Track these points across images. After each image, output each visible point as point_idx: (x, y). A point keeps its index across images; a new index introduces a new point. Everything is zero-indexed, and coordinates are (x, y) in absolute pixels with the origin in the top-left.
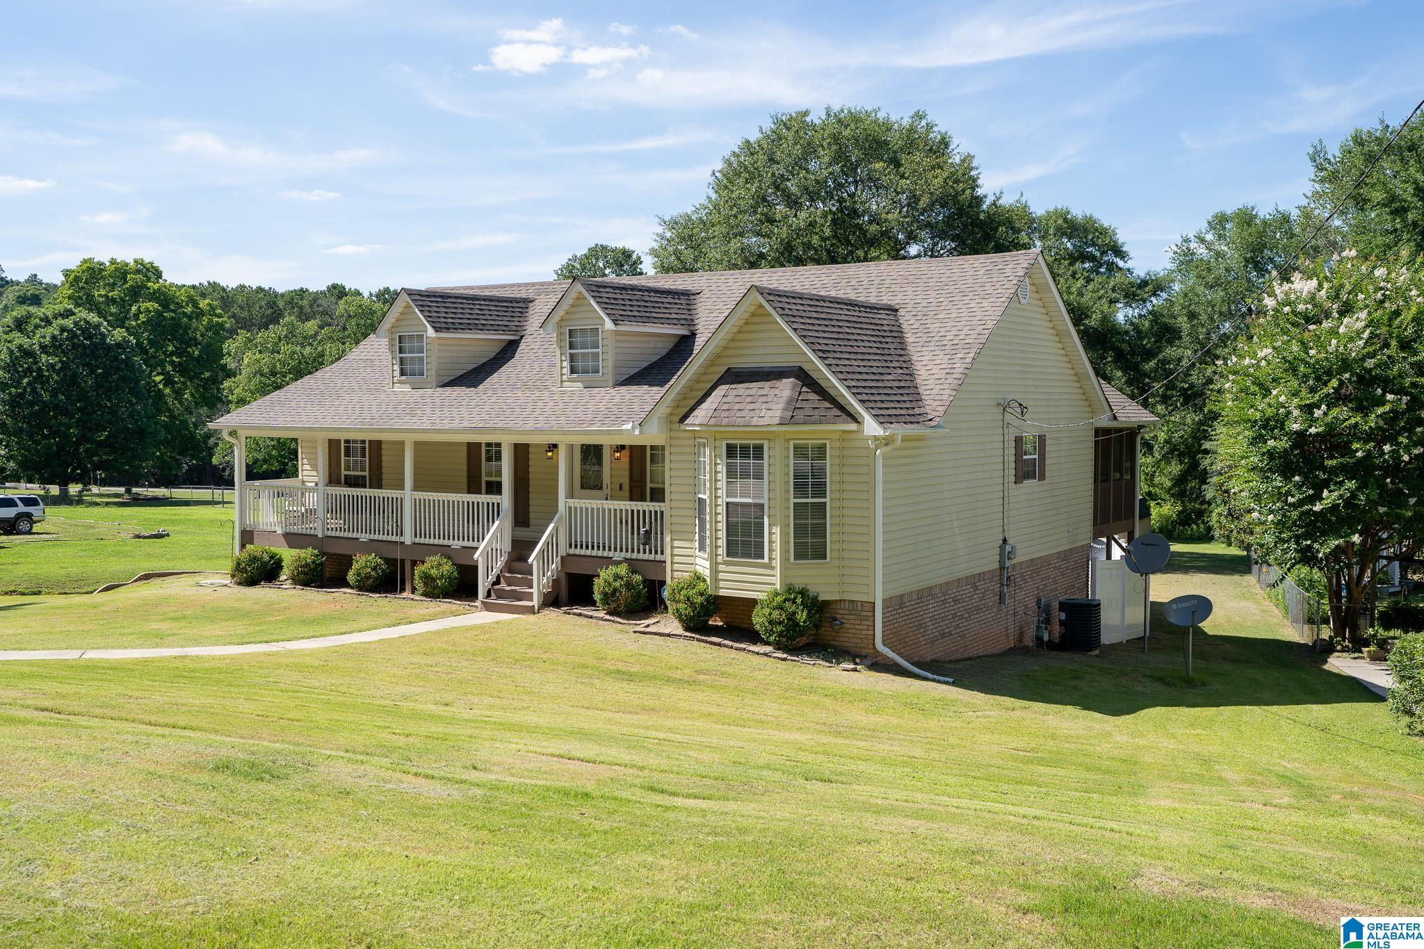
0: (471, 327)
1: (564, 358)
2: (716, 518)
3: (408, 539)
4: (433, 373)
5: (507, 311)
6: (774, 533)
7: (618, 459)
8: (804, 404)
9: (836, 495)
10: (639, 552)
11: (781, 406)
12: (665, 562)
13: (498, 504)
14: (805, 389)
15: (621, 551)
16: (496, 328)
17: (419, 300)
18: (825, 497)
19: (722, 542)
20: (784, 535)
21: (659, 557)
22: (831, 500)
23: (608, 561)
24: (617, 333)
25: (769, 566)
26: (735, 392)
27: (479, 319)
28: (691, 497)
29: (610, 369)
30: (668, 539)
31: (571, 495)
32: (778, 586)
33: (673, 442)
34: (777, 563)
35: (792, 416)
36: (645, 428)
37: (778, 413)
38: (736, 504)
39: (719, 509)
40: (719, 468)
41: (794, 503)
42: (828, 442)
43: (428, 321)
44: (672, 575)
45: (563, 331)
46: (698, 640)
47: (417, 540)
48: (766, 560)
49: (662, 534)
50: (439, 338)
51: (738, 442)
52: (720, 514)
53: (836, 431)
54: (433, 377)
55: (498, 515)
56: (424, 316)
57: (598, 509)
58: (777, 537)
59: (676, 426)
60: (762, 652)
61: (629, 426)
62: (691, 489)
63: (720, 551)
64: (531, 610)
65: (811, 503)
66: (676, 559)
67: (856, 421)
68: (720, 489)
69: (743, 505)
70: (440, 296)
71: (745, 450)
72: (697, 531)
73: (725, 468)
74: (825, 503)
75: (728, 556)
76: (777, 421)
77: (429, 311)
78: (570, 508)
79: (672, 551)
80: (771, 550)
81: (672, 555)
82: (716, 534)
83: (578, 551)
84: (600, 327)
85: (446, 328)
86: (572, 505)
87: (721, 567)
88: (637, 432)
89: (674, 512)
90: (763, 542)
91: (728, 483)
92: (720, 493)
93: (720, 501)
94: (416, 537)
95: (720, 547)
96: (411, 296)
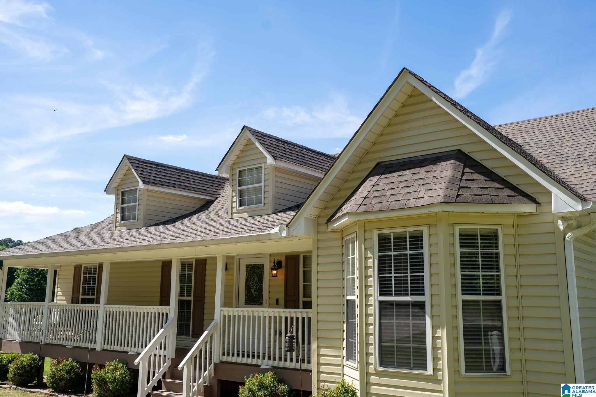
0: (175, 186)
1: (234, 194)
2: (367, 320)
3: (98, 347)
4: (141, 217)
5: (208, 182)
6: (439, 338)
7: (275, 276)
8: (469, 184)
9: (513, 292)
10: (286, 360)
11: (444, 185)
12: (311, 371)
13: (167, 314)
14: (467, 170)
15: (269, 358)
16: (196, 190)
17: (136, 163)
18: (499, 294)
19: (374, 349)
20: (452, 340)
21: (305, 366)
22: (508, 297)
23: (257, 368)
24: (277, 169)
25: (434, 379)
26: (387, 181)
27: (184, 183)
28: (338, 300)
29: (270, 198)
30: (314, 346)
31: (226, 303)
33: (321, 244)
34: (444, 376)
35: (458, 195)
36: (292, 229)
37: (441, 192)
38: (390, 303)
39: (371, 310)
40: (370, 262)
41: (463, 301)
42: (500, 229)
43: (139, 176)
44: (318, 385)
45: (234, 172)
47: (106, 347)
48: (430, 371)
49: (309, 344)
50: (148, 191)
51: (392, 231)
52: (371, 315)
53: (506, 215)
54: (141, 222)
55: (166, 321)
56: (137, 173)
57: (249, 317)
58: (443, 343)
59: (323, 228)
61: (276, 230)
62: (338, 292)
63: (372, 359)
65: (484, 301)
66: (323, 368)
68: (371, 286)
69: (399, 304)
70: (155, 164)
71: (400, 240)
72: (345, 337)
73: (376, 262)
74: (500, 302)
75: (381, 365)
76: (440, 199)
77: (143, 171)
78: (225, 316)
79: (318, 360)
80: (435, 359)
81: (319, 364)
82: (367, 339)
83: (230, 359)
84: (263, 165)
85: (154, 183)
86: (226, 313)
87: (374, 379)
88: (284, 234)
89: (321, 317)
90: (425, 349)
91: (381, 280)
92: (370, 290)
93: (371, 300)
94: (105, 344)
95: (372, 354)
96: (130, 160)
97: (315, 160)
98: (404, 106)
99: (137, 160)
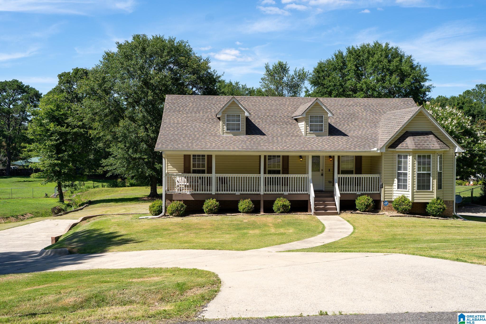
1: (307, 126)
3: (262, 193)
4: (245, 129)
6: (434, 182)
7: (331, 161)
12: (380, 193)
14: (436, 138)
15: (360, 191)
18: (442, 170)
19: (416, 186)
23: (355, 195)
25: (432, 192)
28: (392, 172)
29: (327, 130)
30: (383, 186)
32: (435, 198)
33: (385, 154)
34: (435, 191)
36: (381, 150)
38: (420, 173)
39: (415, 175)
40: (415, 162)
41: (438, 172)
44: (384, 197)
45: (307, 116)
48: (431, 190)
51: (422, 154)
52: (415, 177)
54: (244, 132)
56: (243, 108)
59: (387, 149)
60: (435, 218)
61: (375, 149)
62: (392, 169)
63: (415, 188)
64: (336, 214)
67: (449, 147)
69: (423, 174)
71: (424, 156)
72: (395, 183)
73: (417, 162)
74: (442, 172)
75: (417, 190)
81: (385, 191)
82: (414, 183)
84: (323, 115)
86: (340, 177)
87: (415, 193)
88: (379, 151)
90: (430, 185)
91: (418, 167)
92: (415, 170)
93: (415, 173)
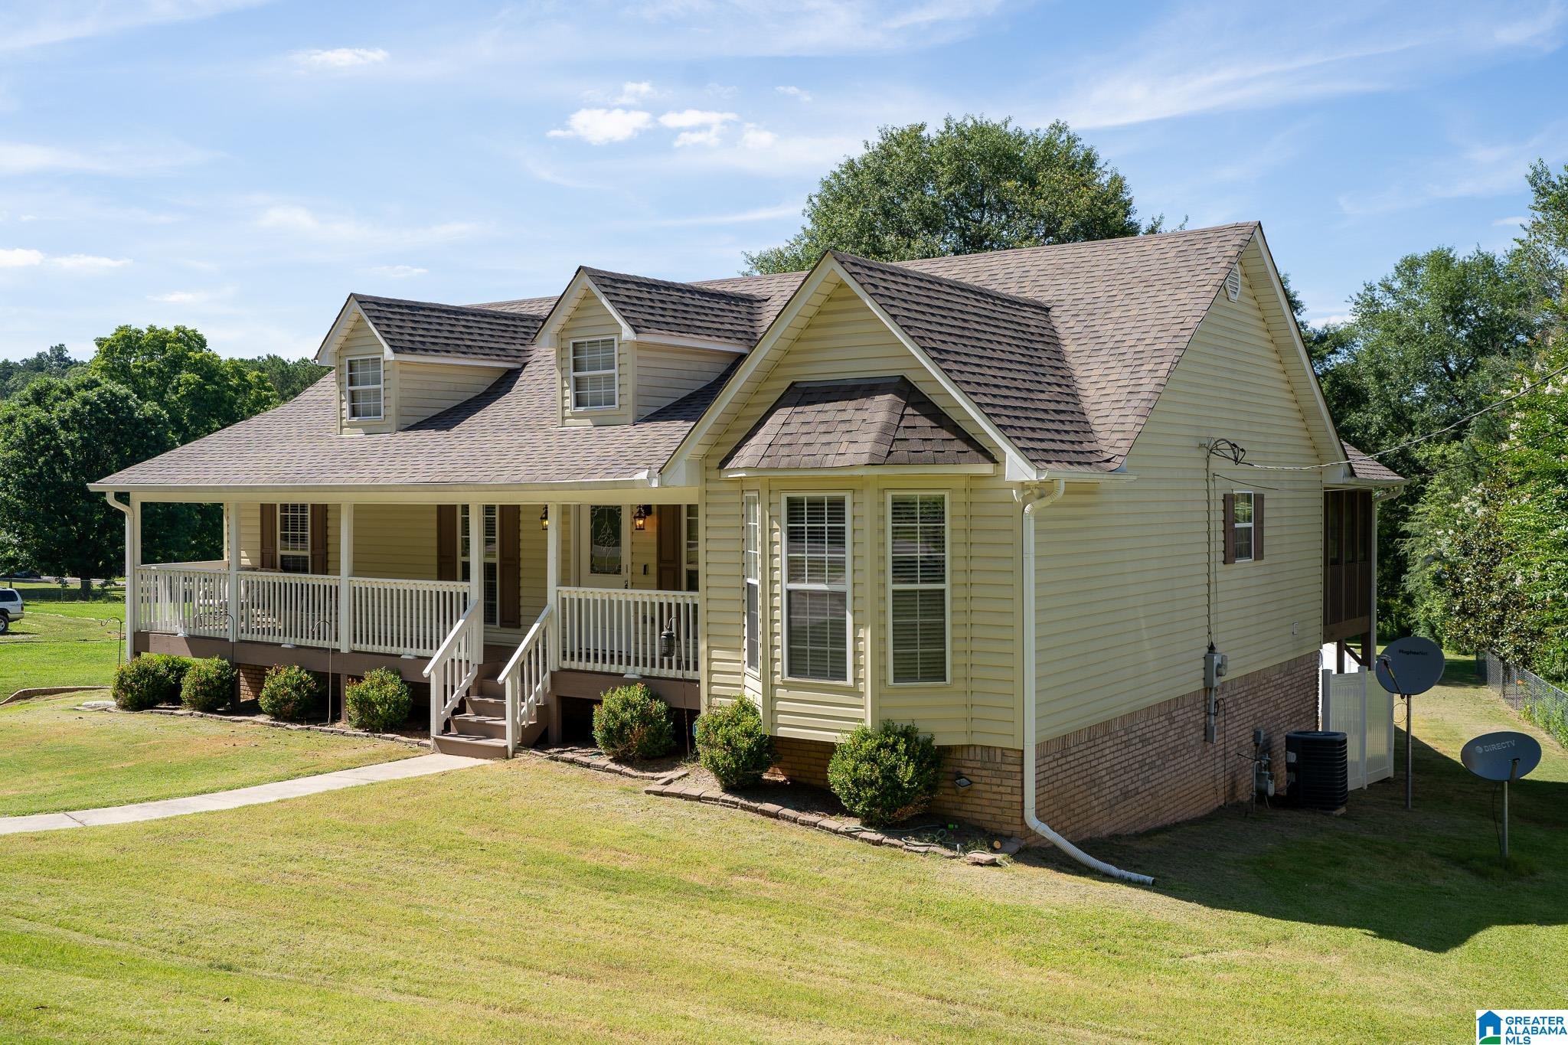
0: (449, 349)
1: (566, 385)
2: (771, 615)
3: (344, 645)
4: (392, 411)
5: (506, 331)
6: (861, 639)
7: (641, 528)
8: (908, 434)
9: (961, 578)
10: (662, 666)
11: (873, 436)
12: (698, 682)
13: (465, 594)
14: (909, 410)
15: (637, 664)
16: (487, 351)
17: (373, 310)
18: (943, 581)
19: (781, 653)
20: (878, 642)
21: (690, 674)
22: (953, 585)
23: (618, 679)
24: (639, 345)
25: (854, 692)
26: (802, 418)
27: (462, 339)
28: (737, 582)
29: (630, 397)
30: (703, 647)
31: (564, 581)
32: (868, 724)
33: (711, 499)
34: (867, 687)
35: (890, 452)
36: (667, 477)
37: (867, 448)
38: (803, 593)
39: (777, 601)
40: (776, 536)
41: (894, 591)
42: (947, 494)
43: (385, 338)
44: (709, 701)
45: (564, 345)
46: (744, 808)
47: (357, 647)
48: (850, 681)
49: (696, 638)
50: (401, 363)
51: (805, 495)
52: (777, 608)
53: (960, 476)
54: (392, 421)
55: (465, 609)
56: (379, 331)
57: (603, 602)
58: (866, 645)
59: (714, 474)
60: (842, 829)
61: (643, 475)
62: (737, 570)
63: (778, 667)
64: (502, 754)
65: (921, 591)
66: (716, 678)
67: (992, 459)
68: (777, 569)
69: (814, 594)
70: (407, 307)
71: (816, 505)
72: (746, 635)
73: (785, 536)
74: (943, 591)
75: (790, 674)
76: (865, 459)
77: (388, 326)
78: (564, 599)
79: (709, 666)
80: (857, 666)
81: (710, 672)
82: (772, 640)
83: (575, 665)
84: (615, 337)
85: (410, 349)
86: (566, 596)
87: (780, 692)
88: (655, 484)
89: (712, 606)
90: (845, 653)
91: (790, 560)
92: (777, 575)
93: (777, 589)
94: (355, 642)
95: (778, 660)
96: (363, 304)
97: (706, 315)
98: (830, 299)
99: (375, 303)
